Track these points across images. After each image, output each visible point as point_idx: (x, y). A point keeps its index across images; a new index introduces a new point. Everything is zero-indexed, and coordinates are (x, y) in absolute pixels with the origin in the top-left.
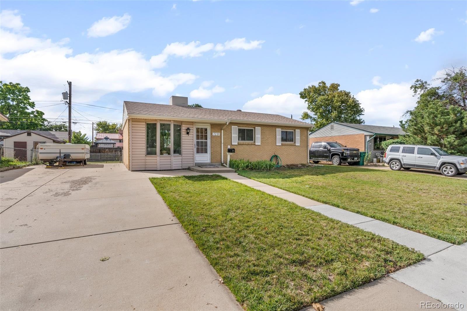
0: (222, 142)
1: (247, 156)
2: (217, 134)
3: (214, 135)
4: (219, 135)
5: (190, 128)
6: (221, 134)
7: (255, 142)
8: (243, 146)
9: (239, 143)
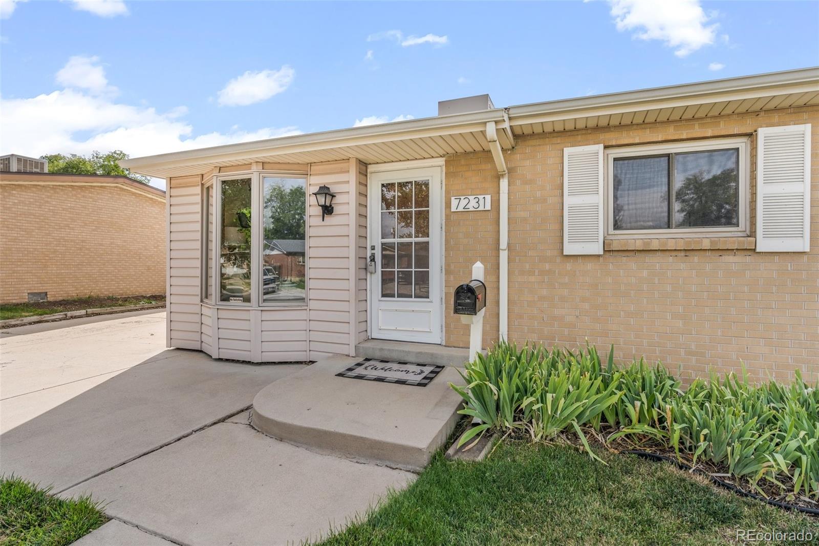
0: (504, 243)
1: (680, 323)
2: (473, 203)
3: (461, 209)
4: (488, 207)
5: (333, 189)
6: (496, 204)
7: (753, 234)
8: (649, 259)
9: (615, 247)
